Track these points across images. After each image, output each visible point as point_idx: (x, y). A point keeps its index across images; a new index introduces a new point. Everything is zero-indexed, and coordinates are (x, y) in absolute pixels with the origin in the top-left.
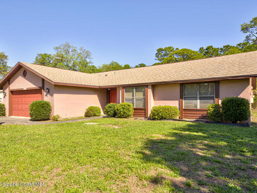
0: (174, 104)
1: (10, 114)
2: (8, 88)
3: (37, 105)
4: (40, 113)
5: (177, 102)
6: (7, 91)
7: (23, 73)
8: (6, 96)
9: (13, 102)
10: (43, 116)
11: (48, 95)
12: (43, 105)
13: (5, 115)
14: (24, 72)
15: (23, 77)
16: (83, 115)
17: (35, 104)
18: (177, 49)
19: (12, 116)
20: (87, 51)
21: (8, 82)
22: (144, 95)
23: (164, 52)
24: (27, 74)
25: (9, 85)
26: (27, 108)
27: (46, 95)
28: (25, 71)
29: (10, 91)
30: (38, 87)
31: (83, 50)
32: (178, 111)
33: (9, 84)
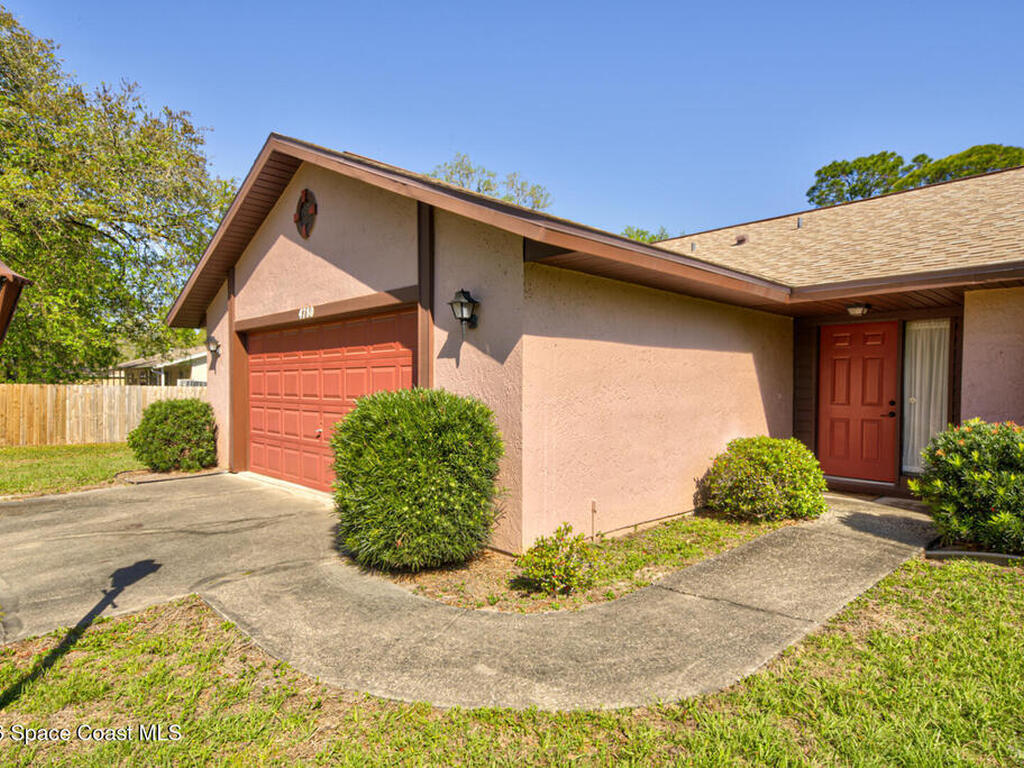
1: (239, 463)
2: (227, 316)
3: (392, 436)
4: (421, 506)
6: (223, 333)
7: (294, 210)
8: (219, 359)
9: (251, 391)
10: (446, 534)
11: (466, 347)
12: (448, 439)
13: (214, 464)
14: (301, 206)
15: (296, 242)
17: (378, 426)
18: (921, 159)
19: (246, 470)
20: (534, 189)
21: (226, 283)
24: (319, 218)
25: (229, 298)
26: (318, 437)
27: (451, 351)
28: (306, 200)
29: (234, 329)
30: (389, 292)
31: (519, 186)
33: (232, 292)
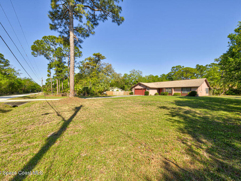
0: (180, 92)
1: (135, 94)
5: (181, 92)
9: (135, 91)
15: (139, 86)
16: (154, 95)
18: (183, 66)
22: (171, 90)
23: (175, 68)
27: (147, 90)
28: (140, 84)
30: (144, 88)
32: (181, 94)
33: (135, 87)
